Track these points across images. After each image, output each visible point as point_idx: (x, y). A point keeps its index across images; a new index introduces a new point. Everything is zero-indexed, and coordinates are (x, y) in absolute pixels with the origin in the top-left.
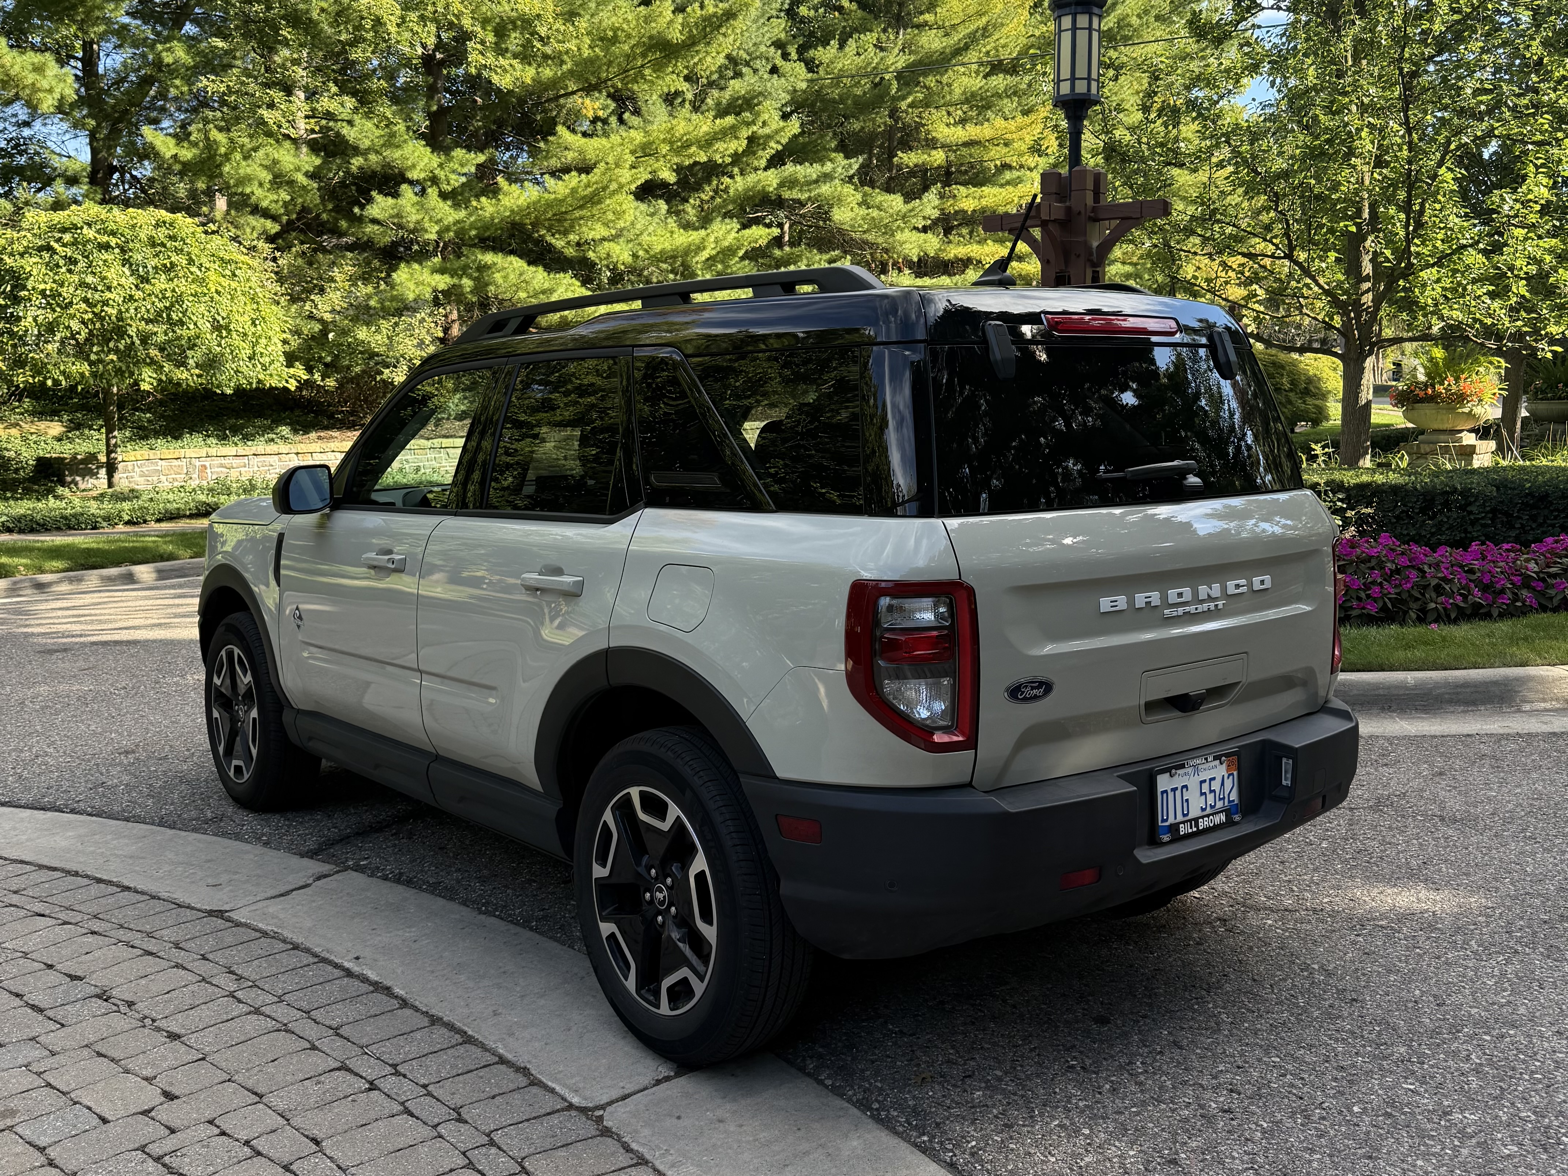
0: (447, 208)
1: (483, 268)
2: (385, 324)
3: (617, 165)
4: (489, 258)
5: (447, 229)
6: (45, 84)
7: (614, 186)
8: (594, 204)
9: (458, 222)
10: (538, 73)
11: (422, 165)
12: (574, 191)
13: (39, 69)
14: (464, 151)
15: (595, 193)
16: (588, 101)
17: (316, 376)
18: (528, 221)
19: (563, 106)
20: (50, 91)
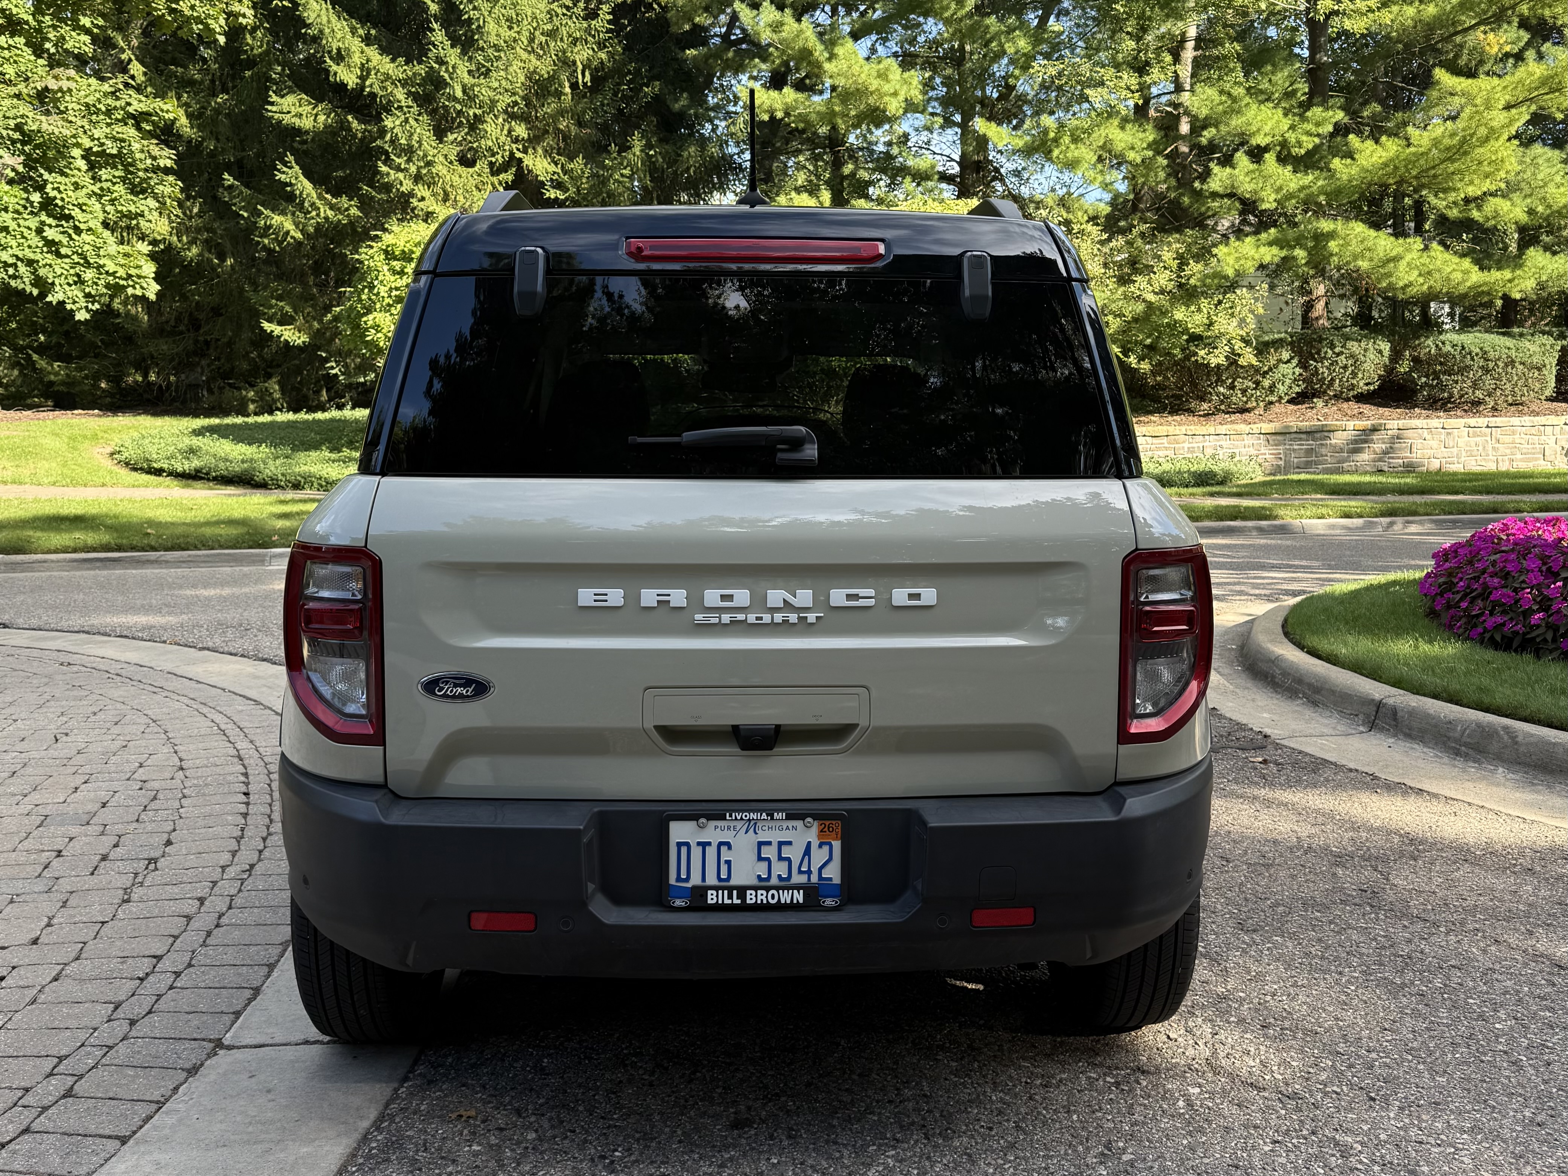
0: (1287, 174)
1: (1321, 238)
2: (1204, 303)
3: (1488, 108)
4: (1325, 225)
5: (1290, 196)
6: (887, 88)
7: (1482, 131)
8: (1466, 153)
9: (1302, 188)
10: (1419, 12)
11: (1267, 129)
12: (1436, 142)
13: (882, 76)
14: (1320, 109)
15: (1464, 141)
16: (1491, 36)
17: (1131, 359)
18: (1391, 181)
19: (1461, 46)
20: (895, 94)
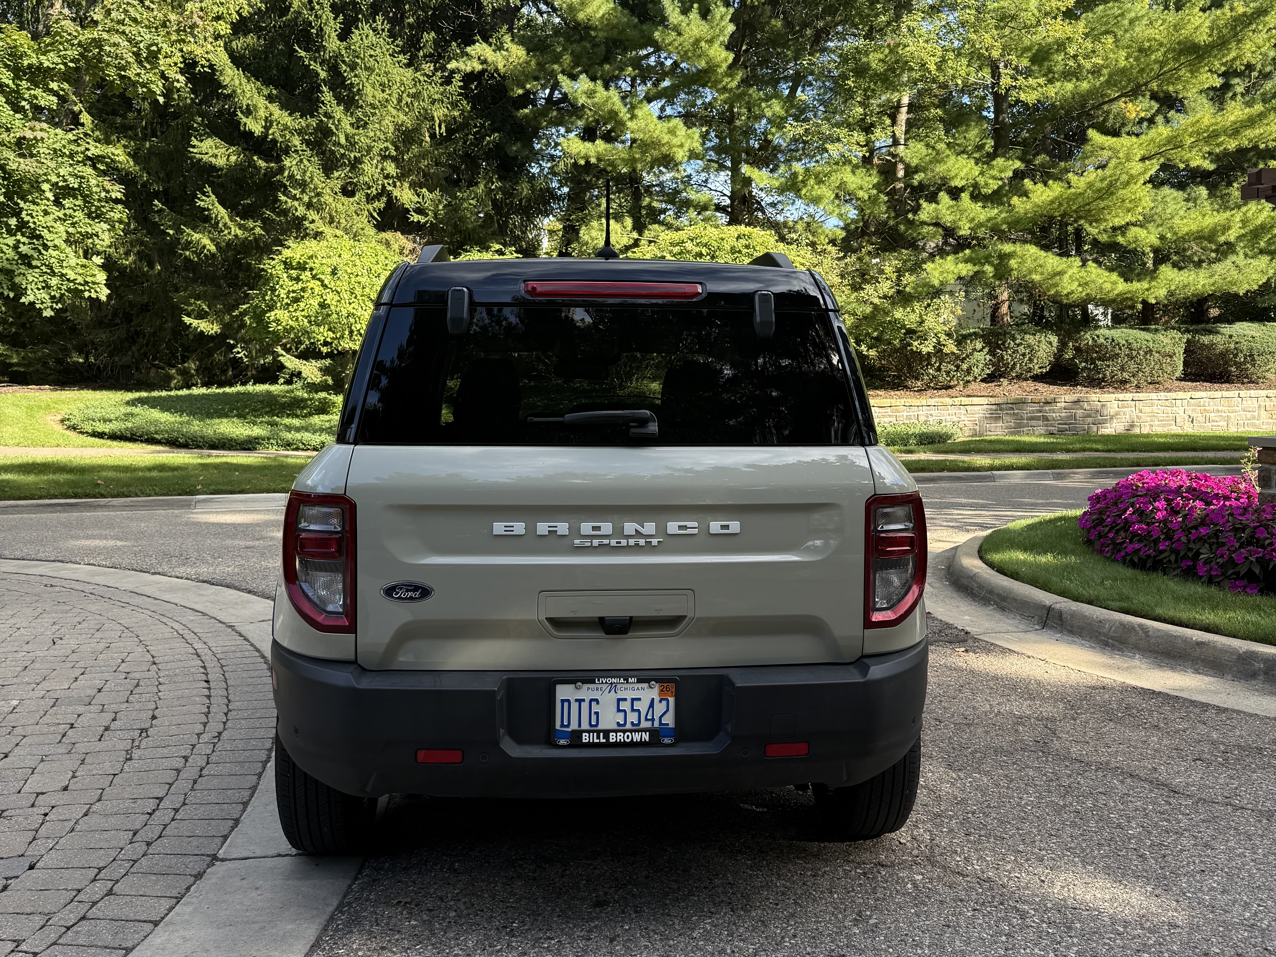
0: (978, 208)
1: (1004, 257)
2: (916, 306)
3: (1128, 159)
4: (1007, 248)
5: (980, 225)
6: (676, 141)
7: (1124, 177)
8: (1112, 194)
9: (989, 220)
10: (1076, 87)
11: (962, 174)
12: (1090, 185)
13: (672, 132)
14: (1003, 159)
15: (1111, 185)
16: (1130, 105)
17: (863, 347)
18: (1057, 214)
19: (1108, 112)
20: (681, 146)
